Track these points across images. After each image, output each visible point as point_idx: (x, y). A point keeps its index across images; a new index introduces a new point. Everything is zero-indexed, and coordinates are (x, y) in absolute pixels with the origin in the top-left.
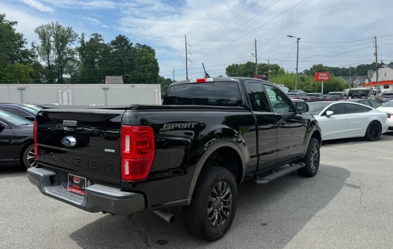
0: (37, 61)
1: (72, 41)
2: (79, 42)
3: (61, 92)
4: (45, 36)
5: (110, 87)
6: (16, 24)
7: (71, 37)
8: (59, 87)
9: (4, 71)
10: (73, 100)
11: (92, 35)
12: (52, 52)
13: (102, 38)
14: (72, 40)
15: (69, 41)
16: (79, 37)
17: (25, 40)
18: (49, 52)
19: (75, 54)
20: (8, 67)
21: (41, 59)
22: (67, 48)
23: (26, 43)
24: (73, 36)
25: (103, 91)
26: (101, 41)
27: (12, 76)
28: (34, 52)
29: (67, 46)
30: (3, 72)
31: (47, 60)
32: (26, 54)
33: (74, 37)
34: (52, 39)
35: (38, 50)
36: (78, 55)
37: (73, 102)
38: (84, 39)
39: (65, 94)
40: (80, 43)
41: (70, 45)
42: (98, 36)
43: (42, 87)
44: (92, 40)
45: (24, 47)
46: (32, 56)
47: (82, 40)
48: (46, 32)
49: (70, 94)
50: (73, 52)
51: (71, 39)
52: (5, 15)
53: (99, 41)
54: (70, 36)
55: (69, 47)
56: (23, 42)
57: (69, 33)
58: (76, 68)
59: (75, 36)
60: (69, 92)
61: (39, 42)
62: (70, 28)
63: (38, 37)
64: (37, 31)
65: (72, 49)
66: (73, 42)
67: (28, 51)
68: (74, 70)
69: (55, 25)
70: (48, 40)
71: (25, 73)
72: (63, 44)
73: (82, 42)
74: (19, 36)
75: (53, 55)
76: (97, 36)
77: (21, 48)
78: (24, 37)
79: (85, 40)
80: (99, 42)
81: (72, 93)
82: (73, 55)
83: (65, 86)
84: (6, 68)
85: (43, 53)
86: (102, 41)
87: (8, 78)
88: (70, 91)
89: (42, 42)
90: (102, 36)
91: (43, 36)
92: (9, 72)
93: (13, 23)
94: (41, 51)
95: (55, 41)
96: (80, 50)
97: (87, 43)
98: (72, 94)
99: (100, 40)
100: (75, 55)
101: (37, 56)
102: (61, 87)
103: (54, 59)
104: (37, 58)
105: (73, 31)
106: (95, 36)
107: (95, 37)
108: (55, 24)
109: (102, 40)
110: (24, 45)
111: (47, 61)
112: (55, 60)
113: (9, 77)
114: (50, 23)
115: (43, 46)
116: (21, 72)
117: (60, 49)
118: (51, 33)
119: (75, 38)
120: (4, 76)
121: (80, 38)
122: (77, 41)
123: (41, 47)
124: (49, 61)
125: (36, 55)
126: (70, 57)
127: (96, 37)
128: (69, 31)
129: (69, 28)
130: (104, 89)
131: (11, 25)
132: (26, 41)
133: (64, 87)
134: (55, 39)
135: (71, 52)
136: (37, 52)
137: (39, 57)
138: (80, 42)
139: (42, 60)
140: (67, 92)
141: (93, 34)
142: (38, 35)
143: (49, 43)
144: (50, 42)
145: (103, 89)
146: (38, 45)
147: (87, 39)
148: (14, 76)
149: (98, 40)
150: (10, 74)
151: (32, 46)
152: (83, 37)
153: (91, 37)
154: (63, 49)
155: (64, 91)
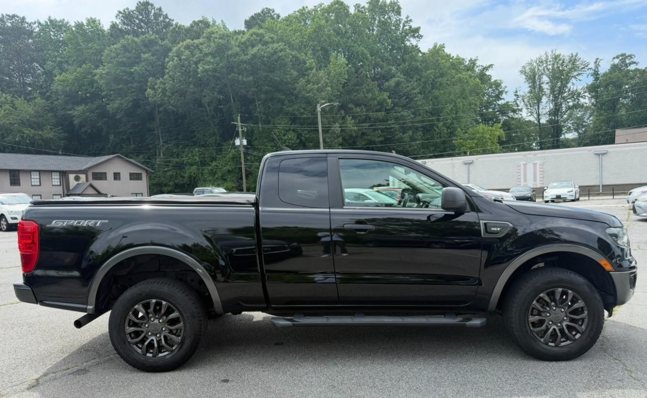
0: (522, 117)
1: (577, 77)
2: (590, 76)
3: (524, 164)
4: (534, 77)
5: (609, 150)
6: (492, 67)
7: (575, 70)
8: (522, 156)
9: (464, 139)
10: (542, 176)
11: (614, 58)
12: (544, 99)
13: (634, 60)
14: (577, 75)
15: (572, 77)
16: (590, 66)
17: (504, 89)
18: (539, 101)
19: (582, 97)
20: (469, 132)
21: (527, 114)
22: (569, 90)
23: (506, 92)
24: (580, 67)
25: (596, 159)
26: (632, 66)
27: (474, 145)
28: (517, 104)
29: (569, 85)
30: (462, 141)
31: (537, 113)
32: (505, 109)
33: (581, 69)
34: (545, 79)
35: (524, 101)
36: (586, 97)
37: (542, 179)
38: (599, 68)
39: (530, 167)
40: (592, 77)
41: (573, 84)
42: (627, 57)
43: (497, 158)
44: (614, 68)
45: (503, 99)
46: (514, 111)
47: (595, 71)
48: (536, 69)
49: (538, 167)
50: (579, 94)
51: (575, 73)
52: (478, 58)
53: (627, 67)
54: (574, 68)
55: (572, 87)
56: (501, 93)
57: (573, 64)
58: (589, 120)
59: (582, 66)
60: (536, 164)
61: (525, 88)
62: (574, 55)
63: (525, 80)
64: (523, 72)
65: (576, 90)
66: (580, 77)
67: (509, 104)
68: (584, 124)
69: (549, 56)
70: (540, 82)
71: (490, 139)
72: (562, 84)
73: (596, 74)
74: (497, 85)
75: (546, 105)
76: (625, 59)
77: (499, 101)
78: (503, 85)
79: (599, 70)
80: (629, 68)
81: (541, 165)
82: (579, 99)
83: (530, 154)
84: (466, 134)
85: (530, 104)
86: (635, 65)
87: (468, 148)
88: (538, 162)
89: (530, 87)
90: (635, 57)
91: (532, 78)
92: (470, 139)
93: (487, 68)
94: (529, 102)
95: (551, 82)
96: (592, 89)
97: (605, 75)
98: (541, 167)
99: (630, 64)
100: (581, 99)
101: (521, 110)
102: (525, 156)
103: (547, 110)
104: (521, 113)
105: (580, 59)
106: (621, 58)
107: (620, 60)
108: (550, 54)
109: (634, 63)
110: (504, 96)
111: (535, 115)
112: (549, 111)
113: (469, 146)
114: (543, 54)
115: (530, 92)
116: (485, 138)
117: (558, 94)
118: (544, 70)
119: (584, 70)
120: (463, 146)
121: (590, 69)
122: (587, 75)
123: (529, 95)
124: (539, 115)
125: (520, 108)
126: (573, 104)
127: (623, 61)
128: (573, 60)
129: (572, 56)
130: (598, 155)
131: (485, 70)
132: (506, 90)
133: (528, 156)
134: (550, 78)
135: (576, 95)
136: (522, 103)
137: (525, 110)
138: (592, 75)
139: (529, 114)
140: (534, 164)
141: (617, 56)
142: (524, 77)
143: (540, 87)
144: (542, 85)
145: (596, 154)
146: (524, 93)
147: (604, 68)
148: (476, 144)
149: (626, 65)
150: (471, 142)
151: (515, 95)
152: (597, 65)
153: (612, 63)
154: (563, 92)
155: (529, 163)
